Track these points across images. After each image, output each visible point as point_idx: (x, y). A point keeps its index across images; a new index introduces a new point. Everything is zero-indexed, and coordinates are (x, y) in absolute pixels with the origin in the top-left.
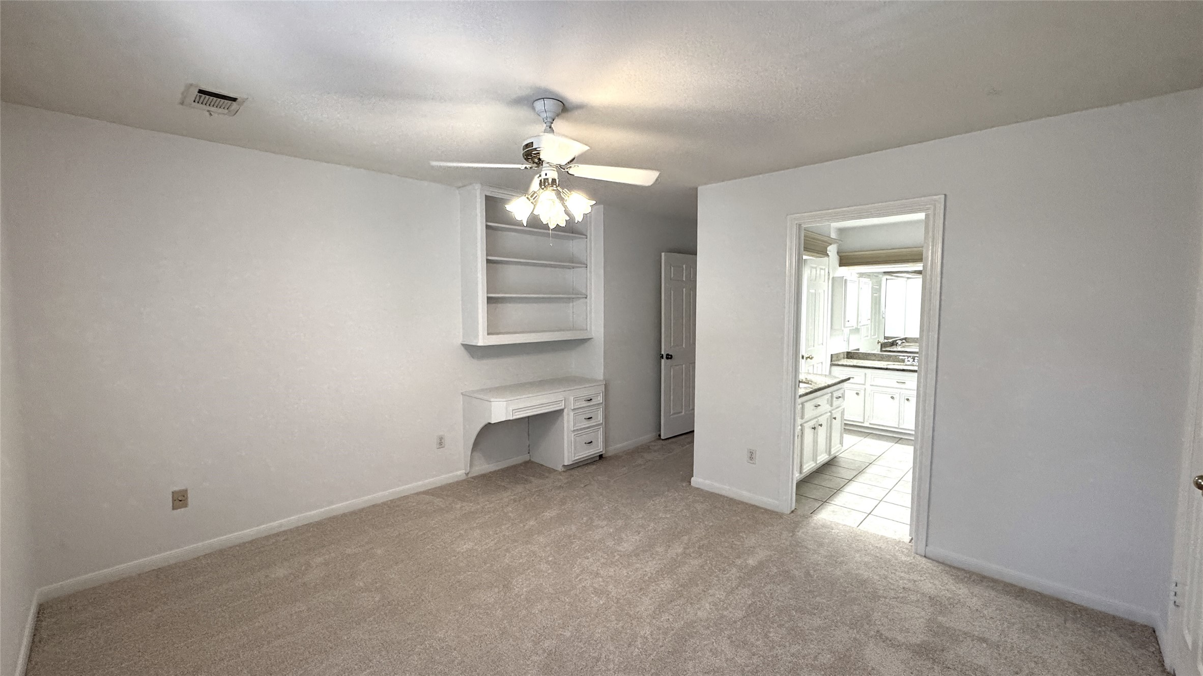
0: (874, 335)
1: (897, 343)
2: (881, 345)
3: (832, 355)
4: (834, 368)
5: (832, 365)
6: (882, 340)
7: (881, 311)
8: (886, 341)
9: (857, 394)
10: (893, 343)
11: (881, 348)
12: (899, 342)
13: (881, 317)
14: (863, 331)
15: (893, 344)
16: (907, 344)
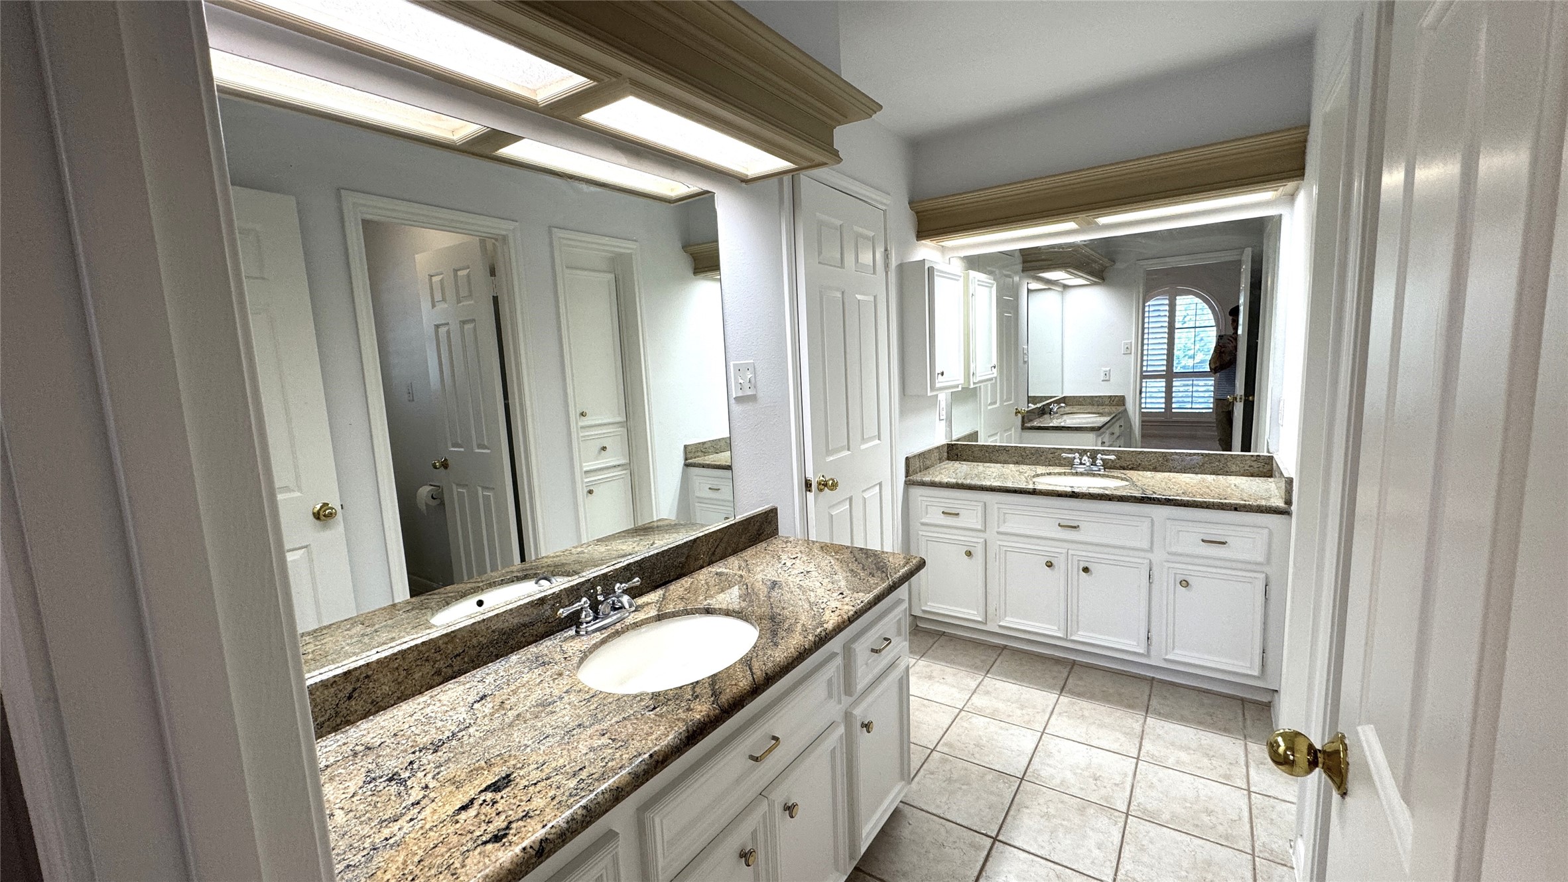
0: (1007, 400)
1: (1051, 410)
2: (1023, 418)
3: (907, 459)
4: (916, 492)
5: (909, 483)
6: (1024, 408)
7: (1020, 349)
8: (1032, 406)
9: (969, 554)
10: (1044, 409)
11: (1023, 422)
12: (1055, 408)
13: (1021, 362)
14: (985, 396)
15: (1044, 412)
16: (1068, 409)
